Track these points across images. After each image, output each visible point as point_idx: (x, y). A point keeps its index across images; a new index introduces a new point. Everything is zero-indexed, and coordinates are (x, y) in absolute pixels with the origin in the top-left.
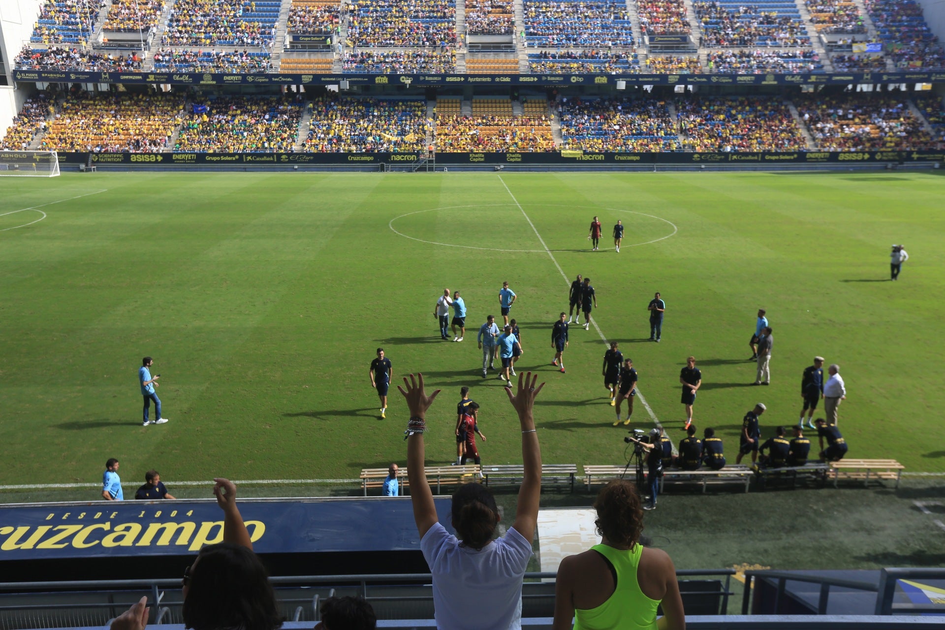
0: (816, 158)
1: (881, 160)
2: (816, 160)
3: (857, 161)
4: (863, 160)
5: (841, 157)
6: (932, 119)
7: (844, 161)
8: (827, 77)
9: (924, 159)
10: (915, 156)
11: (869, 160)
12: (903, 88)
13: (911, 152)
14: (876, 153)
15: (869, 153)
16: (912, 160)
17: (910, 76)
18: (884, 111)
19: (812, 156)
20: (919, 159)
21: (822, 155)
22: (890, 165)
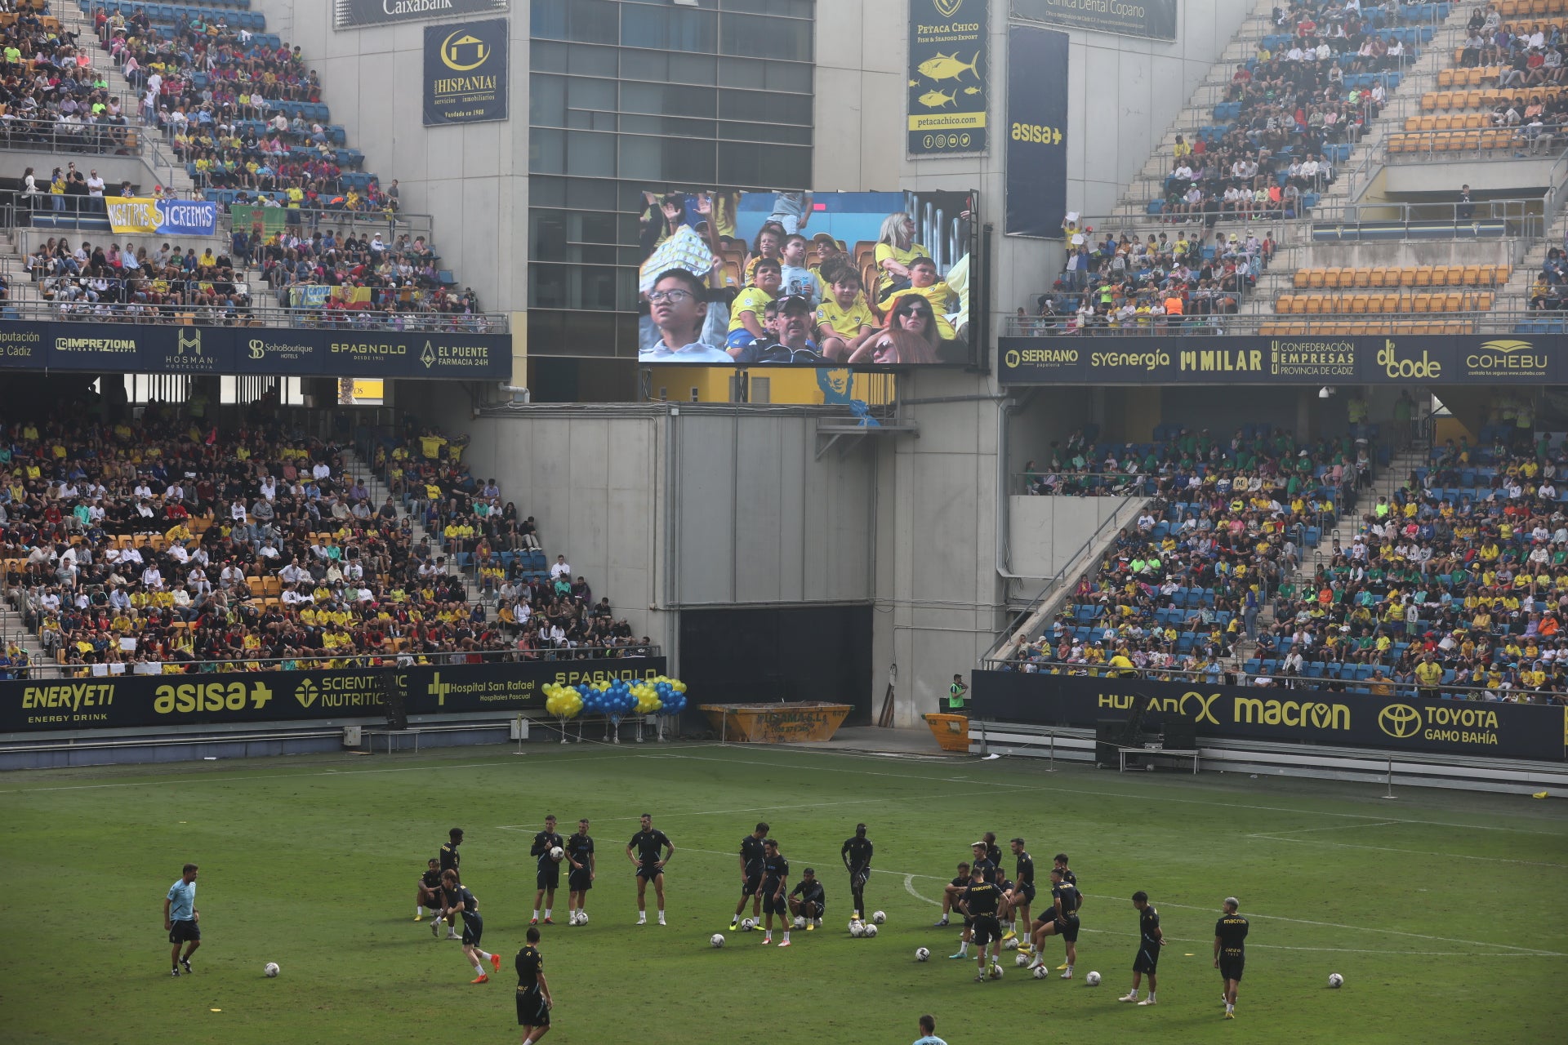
0: (63, 710)
1: (317, 711)
2: (66, 719)
3: (225, 716)
4: (249, 713)
5: (165, 701)
6: (451, 531)
7: (175, 718)
8: (34, 338)
9: (468, 704)
10: (439, 688)
11: (271, 712)
12: (293, 393)
13: (420, 677)
14: (296, 677)
15: (270, 679)
16: (429, 705)
17: (344, 347)
18: (269, 493)
19: (47, 698)
20: (456, 703)
21: (83, 695)
22: (354, 733)
